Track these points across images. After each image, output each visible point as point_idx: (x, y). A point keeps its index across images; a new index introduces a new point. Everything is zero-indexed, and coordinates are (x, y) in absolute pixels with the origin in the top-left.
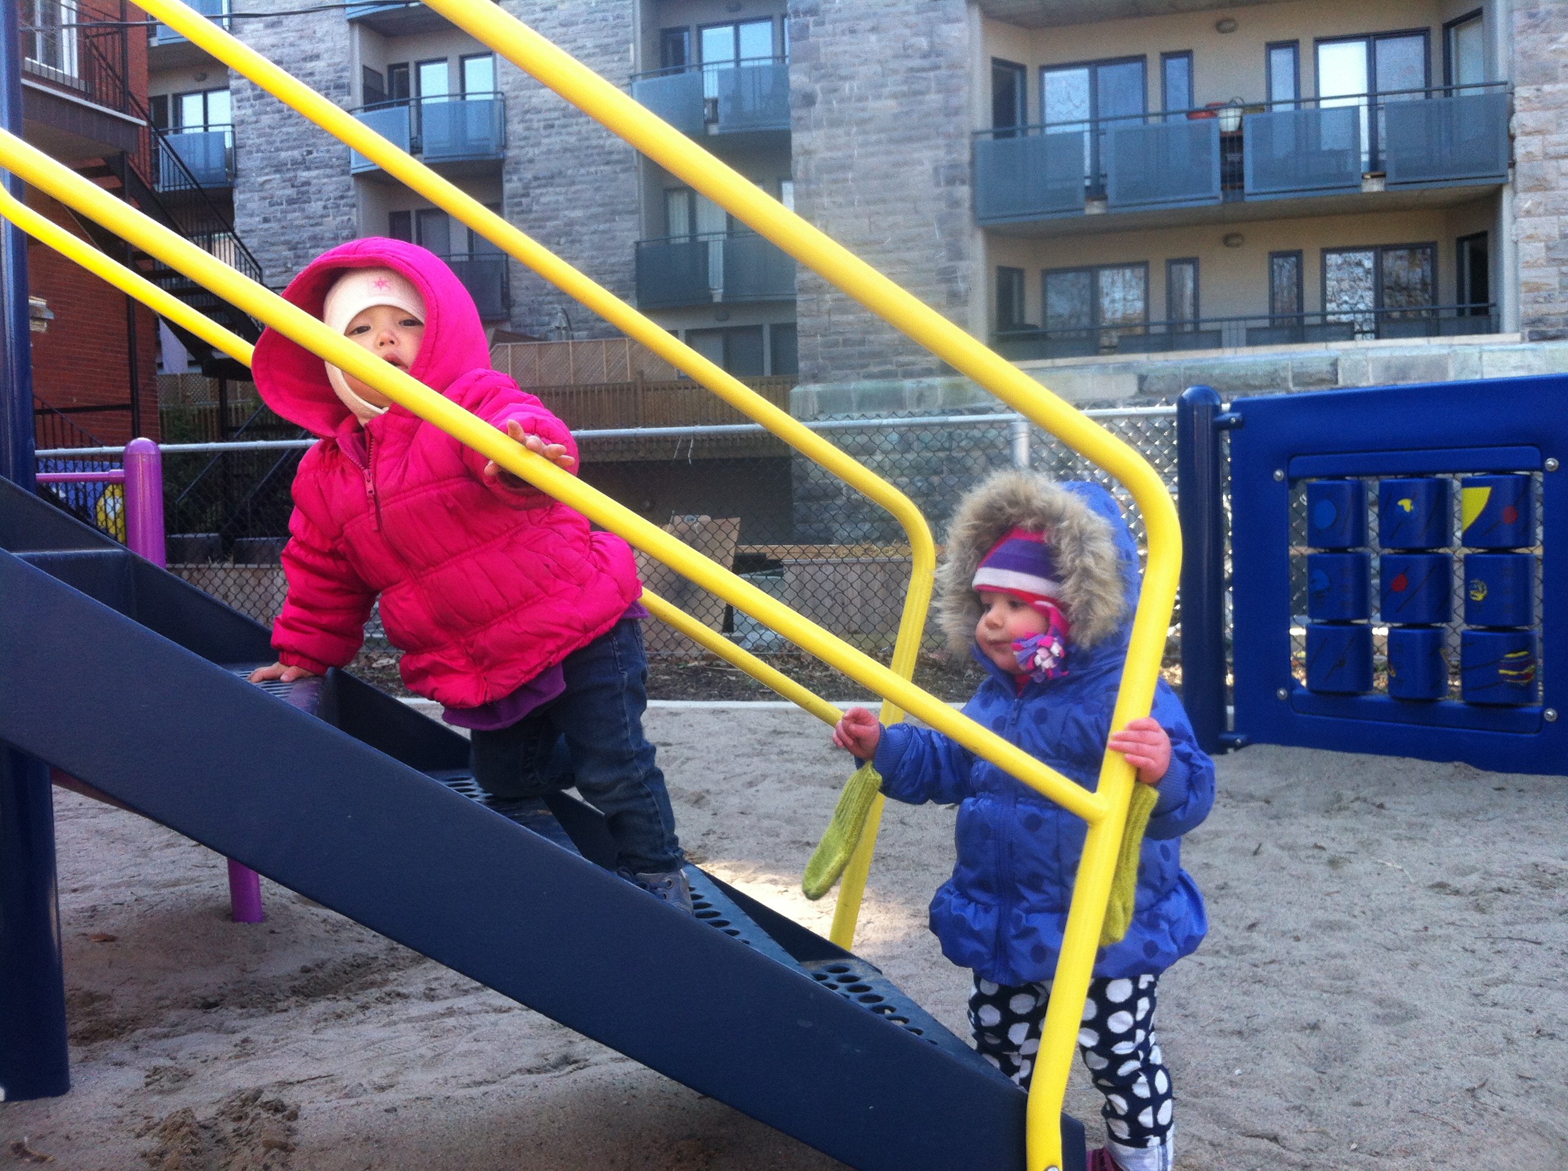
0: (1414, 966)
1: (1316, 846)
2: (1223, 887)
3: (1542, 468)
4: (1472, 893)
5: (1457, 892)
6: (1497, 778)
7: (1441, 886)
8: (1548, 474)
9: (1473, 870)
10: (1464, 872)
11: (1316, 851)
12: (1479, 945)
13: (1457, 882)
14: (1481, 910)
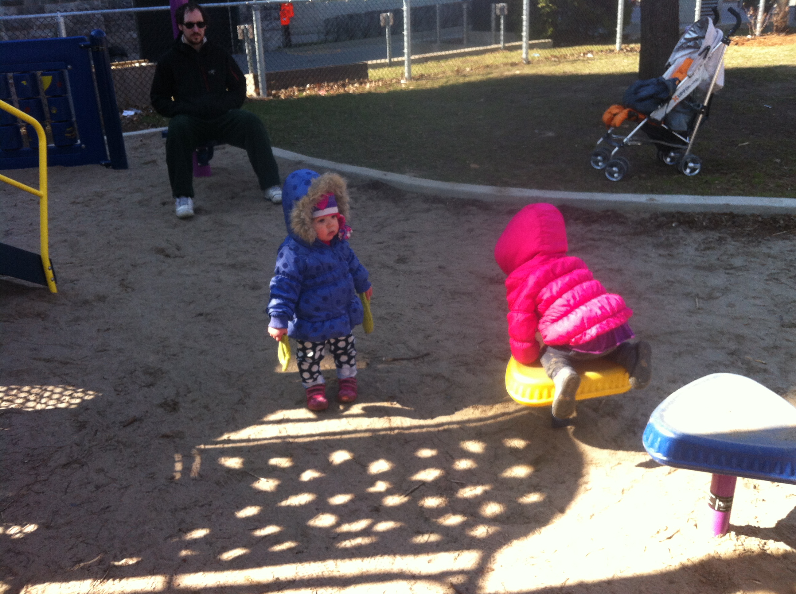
0: (79, 223)
1: (31, 200)
2: (13, 217)
3: (67, 68)
4: (83, 202)
5: (78, 203)
6: (71, 169)
7: (73, 203)
8: (69, 71)
9: (79, 197)
10: (78, 197)
11: (32, 202)
12: (92, 214)
13: (77, 201)
14: (87, 206)
